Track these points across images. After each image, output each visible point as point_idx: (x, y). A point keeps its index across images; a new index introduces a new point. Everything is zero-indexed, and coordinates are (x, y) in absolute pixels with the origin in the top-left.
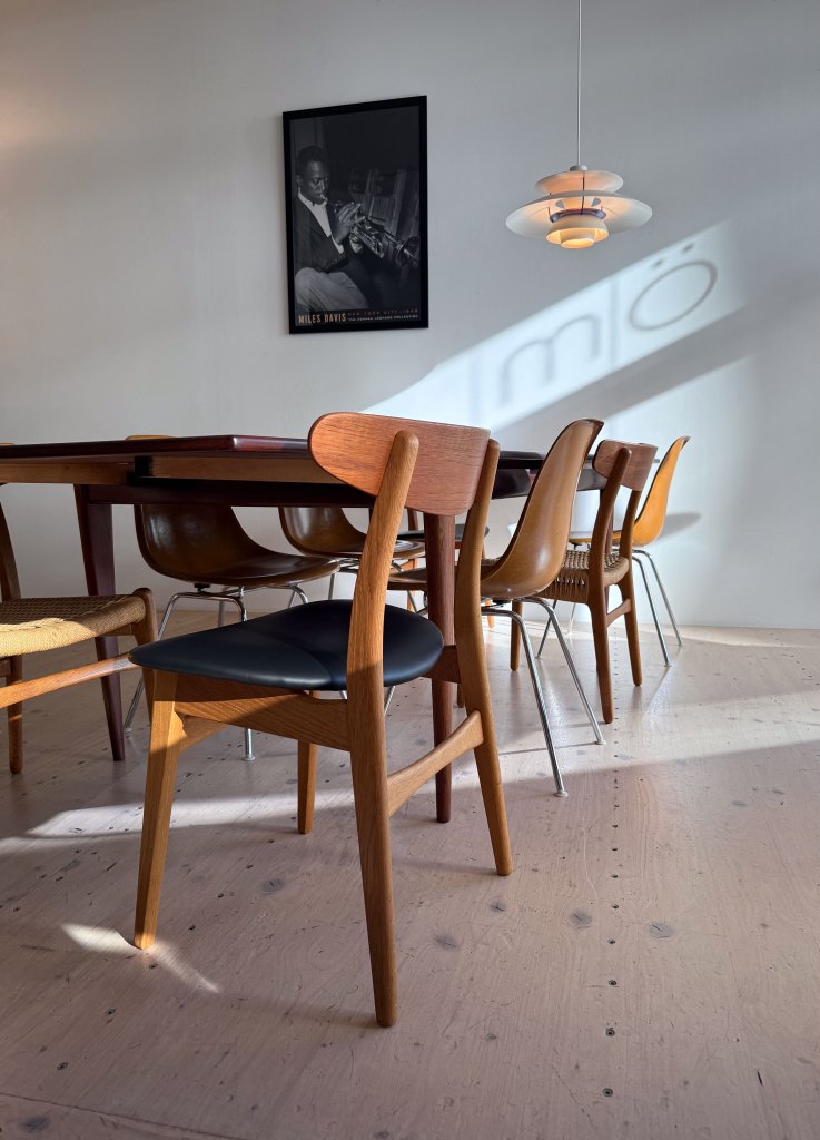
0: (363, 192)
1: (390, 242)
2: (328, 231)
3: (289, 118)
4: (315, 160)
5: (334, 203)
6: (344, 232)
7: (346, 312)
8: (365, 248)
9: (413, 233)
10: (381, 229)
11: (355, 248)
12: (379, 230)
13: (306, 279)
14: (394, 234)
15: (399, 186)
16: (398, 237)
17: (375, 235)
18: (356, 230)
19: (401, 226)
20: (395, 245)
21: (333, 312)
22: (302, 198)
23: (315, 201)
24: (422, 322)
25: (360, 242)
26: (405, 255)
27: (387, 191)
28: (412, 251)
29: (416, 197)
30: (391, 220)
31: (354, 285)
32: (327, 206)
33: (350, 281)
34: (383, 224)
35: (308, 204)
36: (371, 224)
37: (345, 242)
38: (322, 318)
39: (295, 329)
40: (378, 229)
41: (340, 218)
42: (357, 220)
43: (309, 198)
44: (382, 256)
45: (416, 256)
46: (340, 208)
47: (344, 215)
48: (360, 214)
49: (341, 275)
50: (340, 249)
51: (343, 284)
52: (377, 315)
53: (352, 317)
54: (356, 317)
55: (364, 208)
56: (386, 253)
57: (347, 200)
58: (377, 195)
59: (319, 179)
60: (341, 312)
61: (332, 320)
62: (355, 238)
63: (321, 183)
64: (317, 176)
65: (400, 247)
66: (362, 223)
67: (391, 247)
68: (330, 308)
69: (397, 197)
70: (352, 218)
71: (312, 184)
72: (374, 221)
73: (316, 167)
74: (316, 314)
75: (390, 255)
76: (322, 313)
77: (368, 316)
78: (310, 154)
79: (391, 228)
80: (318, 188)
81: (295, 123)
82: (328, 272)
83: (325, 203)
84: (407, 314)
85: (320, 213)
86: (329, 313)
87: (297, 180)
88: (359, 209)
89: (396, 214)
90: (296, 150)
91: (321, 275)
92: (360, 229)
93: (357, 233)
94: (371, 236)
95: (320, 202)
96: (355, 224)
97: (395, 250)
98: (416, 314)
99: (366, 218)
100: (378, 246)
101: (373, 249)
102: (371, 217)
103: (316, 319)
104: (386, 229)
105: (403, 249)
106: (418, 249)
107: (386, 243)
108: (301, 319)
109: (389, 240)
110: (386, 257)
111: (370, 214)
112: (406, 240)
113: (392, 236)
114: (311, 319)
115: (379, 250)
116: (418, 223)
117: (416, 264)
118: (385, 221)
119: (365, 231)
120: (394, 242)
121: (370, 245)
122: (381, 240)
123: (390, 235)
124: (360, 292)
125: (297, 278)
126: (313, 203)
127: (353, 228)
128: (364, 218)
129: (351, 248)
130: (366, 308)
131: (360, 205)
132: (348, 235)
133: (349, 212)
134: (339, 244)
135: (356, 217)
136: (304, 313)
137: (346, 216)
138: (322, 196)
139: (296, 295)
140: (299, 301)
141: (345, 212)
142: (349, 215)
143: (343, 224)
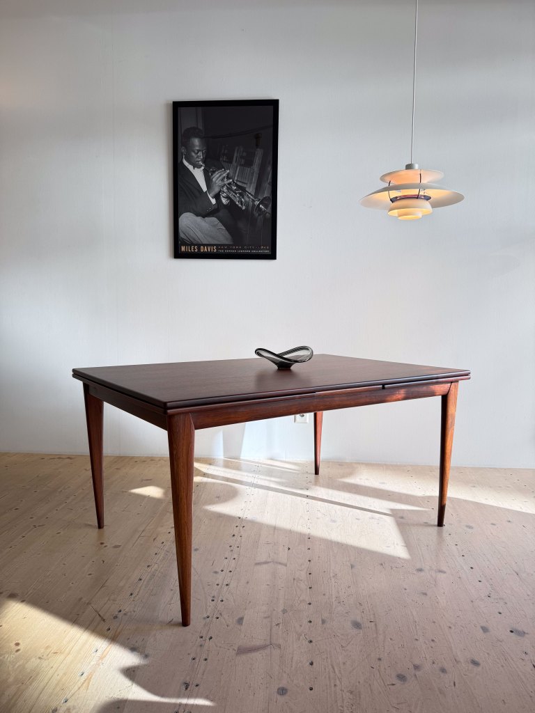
0: (231, 162)
1: (250, 199)
2: (204, 188)
3: (178, 107)
4: (196, 137)
5: (210, 168)
6: (216, 190)
7: (217, 245)
8: (232, 202)
9: (267, 194)
10: (243, 189)
11: (224, 201)
12: (242, 191)
13: (187, 219)
14: (253, 193)
15: (257, 161)
16: (256, 196)
17: (239, 193)
19: (258, 189)
20: (253, 201)
21: (207, 245)
22: (186, 163)
24: (272, 256)
25: (228, 197)
26: (260, 209)
27: (248, 163)
28: (266, 206)
29: (269, 169)
30: (251, 183)
31: (224, 228)
32: (204, 170)
33: (220, 224)
34: (245, 186)
35: (190, 167)
36: (237, 185)
37: (217, 197)
38: (199, 249)
39: (178, 254)
41: (214, 180)
42: (226, 182)
43: (191, 163)
44: (244, 208)
45: (269, 210)
46: (214, 172)
47: (217, 177)
48: (228, 178)
49: (214, 220)
50: (213, 201)
51: (214, 226)
52: (239, 249)
53: (221, 249)
54: (224, 249)
55: (231, 174)
56: (247, 206)
57: (219, 167)
58: (241, 165)
59: (199, 151)
60: (213, 245)
61: (206, 250)
62: (224, 195)
63: (200, 154)
64: (197, 148)
65: (257, 203)
66: (229, 184)
67: (251, 203)
68: (205, 242)
69: (256, 168)
70: (223, 180)
71: (193, 154)
72: (238, 183)
73: (196, 142)
74: (195, 245)
75: (250, 208)
76: (199, 245)
77: (232, 249)
78: (193, 132)
79: (251, 189)
80: (198, 157)
81: (182, 110)
82: (204, 217)
83: (203, 168)
84: (261, 249)
85: (199, 175)
86: (204, 245)
87: (182, 150)
88: (228, 174)
89: (255, 179)
90: (182, 130)
91: (199, 219)
92: (228, 189)
93: (225, 190)
94: (236, 194)
95: (199, 167)
96: (225, 185)
97: (254, 205)
98: (267, 250)
99: (233, 181)
100: (241, 202)
101: (237, 203)
102: (237, 181)
103: (194, 249)
104: (247, 190)
105: (259, 205)
106: (270, 206)
107: (247, 199)
108: (183, 249)
109: (249, 197)
110: (247, 209)
111: (236, 178)
112: (261, 199)
113: (252, 195)
114: (191, 249)
115: (242, 204)
116: (271, 187)
117: (268, 215)
118: (245, 183)
119: (232, 190)
120: (253, 199)
121: (235, 200)
122: (243, 197)
123: (250, 194)
124: (227, 233)
125: (180, 219)
126: (194, 167)
127: (223, 187)
128: (231, 180)
129: (221, 201)
130: (231, 243)
131: (228, 171)
132: (220, 192)
133: (220, 176)
134: (213, 198)
135: (225, 180)
136: (185, 244)
137: (218, 178)
138: (201, 163)
139: (180, 231)
140: (182, 235)
141: (218, 176)
142: (220, 178)
143: (216, 184)
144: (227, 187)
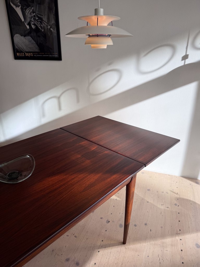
0: (33, 3)
2: (23, 20)
5: (24, 7)
6: (28, 20)
7: (33, 52)
8: (37, 27)
9: (53, 21)
11: (33, 27)
13: (18, 38)
14: (47, 22)
19: (49, 18)
20: (47, 26)
22: (12, 5)
23: (17, 6)
25: (34, 24)
26: (51, 31)
27: (42, 2)
28: (54, 29)
30: (45, 15)
31: (35, 42)
32: (21, 8)
33: (33, 40)
34: (42, 17)
35: (14, 7)
36: (38, 17)
37: (29, 24)
38: (25, 54)
39: (16, 58)
40: (41, 20)
41: (26, 14)
42: (33, 15)
43: (14, 4)
44: (43, 31)
45: (56, 31)
46: (26, 9)
48: (33, 13)
49: (29, 38)
50: (28, 27)
52: (43, 54)
54: (36, 55)
55: (34, 10)
56: (44, 29)
57: (28, 6)
58: (39, 4)
60: (31, 52)
61: (28, 55)
62: (33, 23)
65: (49, 27)
66: (34, 16)
67: (46, 27)
68: (27, 51)
69: (46, 5)
70: (31, 14)
72: (39, 15)
74: (23, 52)
75: (46, 30)
76: (25, 52)
77: (40, 55)
79: (45, 19)
82: (25, 36)
83: (20, 7)
84: (54, 55)
85: (19, 11)
86: (27, 52)
88: (33, 10)
91: (22, 38)
92: (34, 19)
93: (33, 20)
94: (38, 22)
95: (19, 7)
96: (32, 17)
97: (47, 28)
98: (56, 55)
99: (36, 14)
100: (41, 26)
101: (39, 28)
103: (23, 55)
104: (43, 19)
105: (50, 28)
106: (56, 29)
107: (44, 25)
108: (18, 54)
109: (45, 24)
111: (37, 13)
112: (51, 24)
114: (21, 55)
115: (41, 28)
117: (55, 35)
118: (42, 16)
119: (36, 20)
120: (47, 25)
121: (38, 26)
122: (42, 24)
123: (45, 22)
124: (36, 45)
125: (14, 38)
126: (16, 7)
127: (31, 18)
128: (35, 14)
130: (39, 51)
131: (33, 8)
132: (30, 21)
134: (27, 25)
135: (32, 14)
136: (19, 52)
137: (28, 13)
138: (19, 4)
139: (15, 45)
140: (16, 47)
141: (28, 11)
142: (29, 13)
143: (28, 16)
144: (33, 18)
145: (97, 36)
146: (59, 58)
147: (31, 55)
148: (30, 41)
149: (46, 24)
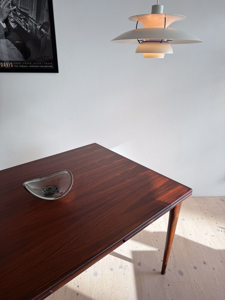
6: (5, 16)
7: (12, 62)
8: (19, 26)
9: (46, 19)
10: (27, 15)
11: (13, 25)
12: (27, 17)
14: (35, 19)
16: (37, 21)
17: (24, 18)
18: (11, 14)
19: (38, 14)
20: (36, 26)
25: (15, 22)
26: (42, 32)
28: (46, 30)
30: (32, 10)
31: (16, 48)
33: (12, 45)
34: (28, 12)
36: (21, 12)
37: (6, 21)
38: (0, 65)
40: (25, 16)
42: (12, 8)
44: (29, 31)
45: (49, 33)
48: (13, 5)
49: (7, 41)
50: (4, 26)
52: (30, 65)
53: (16, 65)
54: (18, 65)
55: (15, 2)
56: (32, 30)
60: (10, 62)
61: (5, 66)
62: (12, 20)
65: (39, 27)
66: (15, 10)
67: (34, 27)
68: (3, 59)
70: (8, 7)
72: (22, 10)
75: (34, 31)
77: (25, 65)
79: (32, 15)
84: (46, 65)
86: (3, 62)
89: (34, 7)
92: (14, 14)
93: (12, 16)
94: (21, 19)
96: (11, 11)
97: (36, 28)
98: (51, 65)
99: (17, 8)
100: (26, 25)
101: (23, 27)
102: (20, 7)
104: (30, 15)
105: (41, 28)
106: (50, 30)
107: (31, 24)
109: (32, 22)
110: (31, 32)
111: (19, 5)
112: (42, 23)
113: (34, 20)
115: (27, 28)
116: (48, 13)
117: (49, 38)
118: (28, 10)
119: (17, 16)
120: (35, 24)
121: (21, 25)
122: (27, 22)
123: (32, 19)
124: (19, 51)
127: (10, 13)
128: (15, 7)
129: (10, 26)
130: (23, 60)
132: (8, 17)
133: (6, 3)
134: (3, 22)
135: (11, 6)
137: (4, 5)
141: (4, 2)
142: (6, 5)
143: (4, 10)
144: (13, 13)
145: (161, 42)
146: (55, 70)
147: (10, 65)
148: (8, 46)
149: (34, 22)
